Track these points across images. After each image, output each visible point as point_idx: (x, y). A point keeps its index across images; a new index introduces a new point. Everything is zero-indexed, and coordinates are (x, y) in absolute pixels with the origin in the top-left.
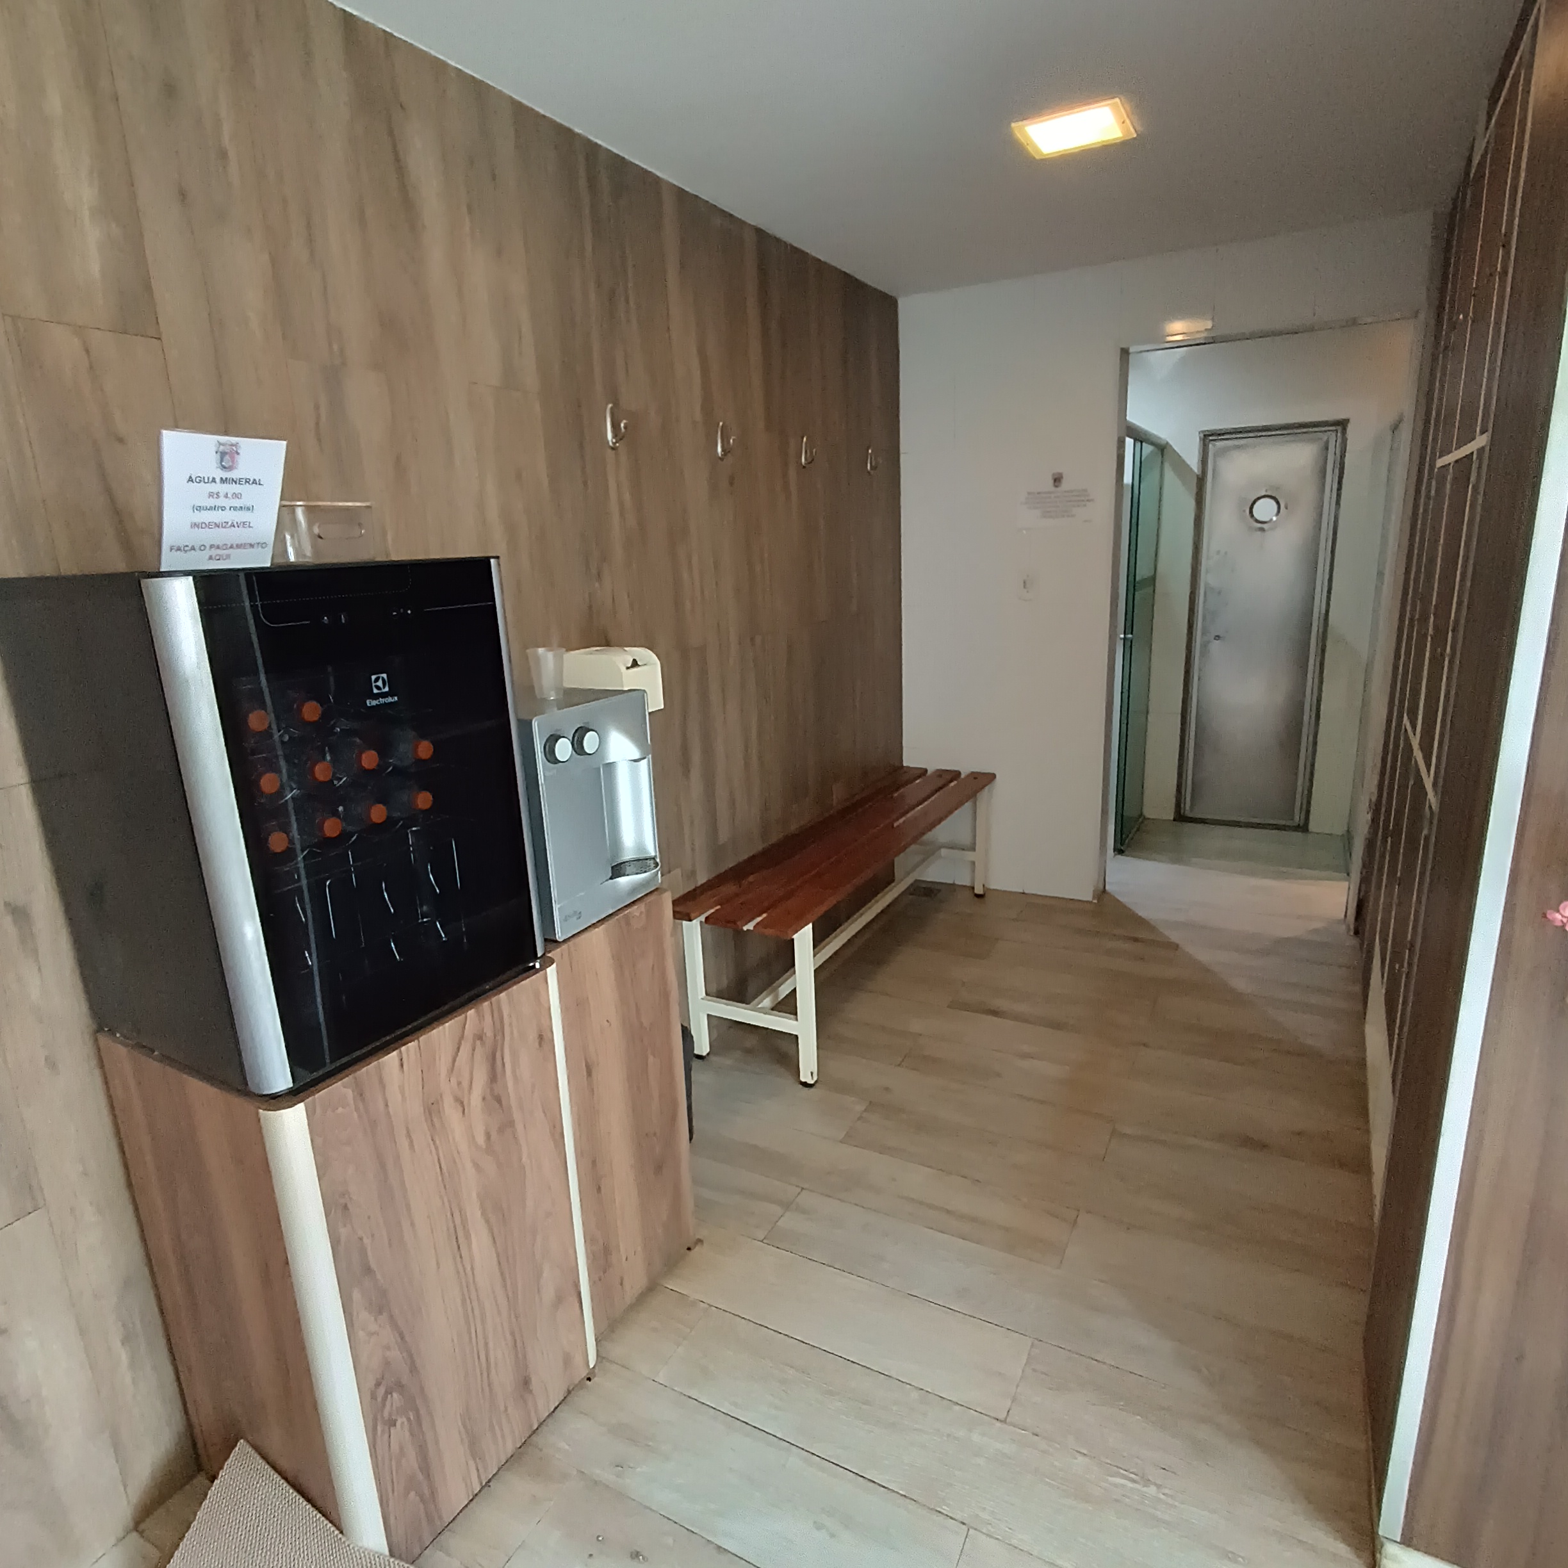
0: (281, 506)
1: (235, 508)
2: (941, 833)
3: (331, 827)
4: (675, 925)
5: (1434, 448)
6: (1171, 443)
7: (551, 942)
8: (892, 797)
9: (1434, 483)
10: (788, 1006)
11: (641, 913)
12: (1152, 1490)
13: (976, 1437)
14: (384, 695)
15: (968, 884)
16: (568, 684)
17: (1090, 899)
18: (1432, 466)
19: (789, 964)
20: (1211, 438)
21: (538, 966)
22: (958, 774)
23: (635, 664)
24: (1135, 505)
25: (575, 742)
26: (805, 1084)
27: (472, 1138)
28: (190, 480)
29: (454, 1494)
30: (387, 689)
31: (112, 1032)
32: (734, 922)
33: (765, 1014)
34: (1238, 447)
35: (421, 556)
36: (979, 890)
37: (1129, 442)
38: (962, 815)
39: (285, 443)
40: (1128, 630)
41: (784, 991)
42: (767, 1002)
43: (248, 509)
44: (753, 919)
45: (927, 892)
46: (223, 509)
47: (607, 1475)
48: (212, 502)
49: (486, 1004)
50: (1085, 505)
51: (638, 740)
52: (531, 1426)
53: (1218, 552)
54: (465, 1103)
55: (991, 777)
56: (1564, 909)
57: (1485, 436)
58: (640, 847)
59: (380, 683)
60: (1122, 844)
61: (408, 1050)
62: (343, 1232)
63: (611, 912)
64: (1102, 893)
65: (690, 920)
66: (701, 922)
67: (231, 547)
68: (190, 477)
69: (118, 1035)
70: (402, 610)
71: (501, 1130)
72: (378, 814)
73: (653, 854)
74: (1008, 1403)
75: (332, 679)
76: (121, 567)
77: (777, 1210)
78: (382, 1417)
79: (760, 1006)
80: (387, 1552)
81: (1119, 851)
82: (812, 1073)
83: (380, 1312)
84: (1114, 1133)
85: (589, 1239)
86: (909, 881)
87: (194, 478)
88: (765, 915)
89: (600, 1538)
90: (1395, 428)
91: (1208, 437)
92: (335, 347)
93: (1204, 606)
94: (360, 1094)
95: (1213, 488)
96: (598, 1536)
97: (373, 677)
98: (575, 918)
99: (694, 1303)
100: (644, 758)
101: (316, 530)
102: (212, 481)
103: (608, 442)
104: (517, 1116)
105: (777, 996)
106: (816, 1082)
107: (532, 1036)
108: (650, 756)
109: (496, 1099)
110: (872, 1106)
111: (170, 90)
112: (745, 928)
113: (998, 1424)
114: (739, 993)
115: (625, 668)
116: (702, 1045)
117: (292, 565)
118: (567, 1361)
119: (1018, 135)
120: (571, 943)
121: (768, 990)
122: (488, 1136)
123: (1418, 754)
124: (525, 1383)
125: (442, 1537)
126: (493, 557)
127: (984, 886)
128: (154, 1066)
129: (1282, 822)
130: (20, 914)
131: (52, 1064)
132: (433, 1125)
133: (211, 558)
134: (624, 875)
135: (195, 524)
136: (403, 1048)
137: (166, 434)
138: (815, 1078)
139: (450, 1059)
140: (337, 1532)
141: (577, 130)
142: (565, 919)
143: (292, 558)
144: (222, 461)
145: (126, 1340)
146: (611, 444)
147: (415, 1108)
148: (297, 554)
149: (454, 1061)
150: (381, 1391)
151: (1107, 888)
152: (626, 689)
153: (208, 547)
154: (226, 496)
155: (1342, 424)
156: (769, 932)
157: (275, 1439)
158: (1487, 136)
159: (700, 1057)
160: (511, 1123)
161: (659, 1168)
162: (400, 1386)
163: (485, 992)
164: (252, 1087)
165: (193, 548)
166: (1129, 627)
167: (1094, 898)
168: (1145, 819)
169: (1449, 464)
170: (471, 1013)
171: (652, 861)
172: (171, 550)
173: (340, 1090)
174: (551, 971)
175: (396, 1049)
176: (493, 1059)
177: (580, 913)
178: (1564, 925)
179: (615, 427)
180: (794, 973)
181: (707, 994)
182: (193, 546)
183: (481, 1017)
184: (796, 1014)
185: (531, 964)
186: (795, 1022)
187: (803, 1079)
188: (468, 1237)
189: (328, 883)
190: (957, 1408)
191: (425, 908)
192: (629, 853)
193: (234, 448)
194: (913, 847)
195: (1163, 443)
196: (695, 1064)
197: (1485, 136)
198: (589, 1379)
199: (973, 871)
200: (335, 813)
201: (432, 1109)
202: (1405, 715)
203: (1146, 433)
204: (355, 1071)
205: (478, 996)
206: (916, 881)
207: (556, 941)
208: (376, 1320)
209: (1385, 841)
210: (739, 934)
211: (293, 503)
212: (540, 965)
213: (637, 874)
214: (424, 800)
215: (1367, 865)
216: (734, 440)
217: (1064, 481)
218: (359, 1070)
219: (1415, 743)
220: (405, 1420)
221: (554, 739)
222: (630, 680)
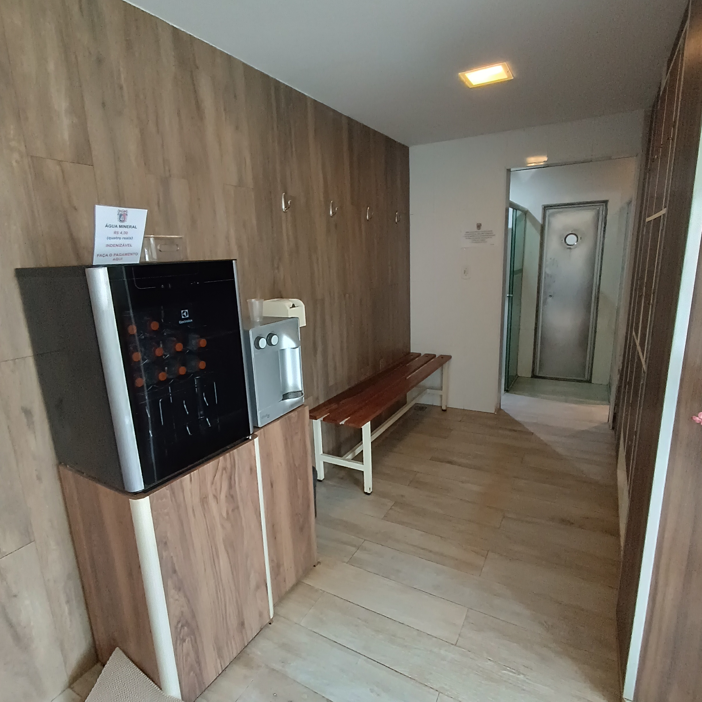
0: (144, 237)
1: (125, 238)
2: (428, 382)
3: (162, 376)
4: (310, 422)
5: (645, 214)
6: (529, 210)
7: (256, 427)
8: (406, 366)
9: (645, 228)
10: (359, 458)
11: (295, 415)
12: (521, 676)
13: (442, 652)
14: (187, 319)
15: (439, 405)
16: (265, 315)
17: (493, 412)
18: (644, 221)
19: (359, 439)
20: (547, 208)
21: (250, 438)
22: (435, 356)
23: (293, 306)
24: (514, 236)
25: (268, 340)
26: (366, 493)
27: (221, 515)
28: (107, 226)
29: (210, 674)
30: (188, 316)
31: (66, 465)
32: (336, 421)
33: (349, 461)
34: (559, 212)
35: (201, 259)
36: (444, 408)
37: (511, 210)
38: (436, 374)
39: (147, 210)
40: (511, 293)
41: (358, 451)
42: (350, 456)
43: (130, 238)
44: (344, 419)
45: (421, 408)
46: (120, 238)
47: (277, 666)
48: (115, 236)
49: (228, 454)
50: (491, 237)
51: (295, 339)
52: (244, 644)
53: (551, 259)
54: (218, 497)
55: (449, 357)
56: (701, 415)
57: (666, 209)
58: (295, 386)
59: (185, 314)
60: (508, 388)
61: (194, 474)
62: (165, 554)
63: (282, 415)
64: (499, 410)
65: (316, 419)
66: (321, 420)
67: (123, 255)
68: (107, 225)
69: (68, 466)
70: (195, 282)
71: (233, 510)
72: (182, 370)
73: (301, 389)
74: (457, 636)
75: (162, 312)
76: (74, 263)
77: (353, 549)
78: (180, 638)
79: (347, 458)
80: (180, 698)
81: (506, 391)
82: (370, 489)
83: (180, 590)
84: (504, 517)
85: (271, 561)
86: (413, 403)
87: (108, 225)
88: (349, 418)
89: (275, 695)
90: (629, 203)
91: (546, 208)
92: (167, 168)
93: (544, 282)
94: (173, 493)
95: (548, 230)
96: (275, 694)
97: (182, 311)
98: (267, 417)
99: (317, 591)
100: (297, 347)
101: (159, 247)
102: (116, 227)
103: (282, 209)
104: (240, 504)
105: (354, 453)
106: (371, 492)
107: (247, 469)
108: (300, 346)
109: (231, 497)
110: (396, 504)
111: (100, 61)
112: (340, 423)
113: (453, 646)
114: (337, 452)
115: (289, 308)
116: (321, 476)
117: (147, 263)
118: (261, 615)
119: (462, 78)
120: (265, 428)
121: (350, 451)
122: (228, 513)
123: (639, 348)
124: (242, 624)
125: (205, 693)
126: (234, 260)
127: (446, 406)
128: (83, 480)
129: (579, 379)
130: (27, 412)
131: (39, 478)
132: (204, 508)
133: (114, 260)
134: (288, 398)
135: (108, 245)
136: (192, 473)
137: (97, 207)
138: (371, 490)
139: (212, 478)
140: (159, 689)
141: (271, 76)
142: (262, 418)
143: (147, 259)
144: (120, 218)
145: (68, 602)
146: (284, 210)
147: (196, 500)
148: (149, 258)
149: (214, 479)
150: (180, 625)
151: (501, 407)
152: (289, 317)
153: (113, 255)
154: (121, 233)
155: (606, 202)
156: (351, 425)
157: (132, 648)
158: (667, 78)
159: (320, 481)
160: (238, 508)
161: (302, 529)
162: (187, 624)
163: (228, 449)
164: (126, 489)
165: (107, 255)
166: (511, 291)
167: (495, 412)
168: (518, 377)
169: (651, 221)
170: (221, 458)
171: (300, 393)
172: (98, 255)
173: (164, 491)
174: (256, 440)
175: (189, 473)
176: (230, 478)
177: (269, 415)
178: (700, 423)
179: (286, 203)
180: (362, 443)
181: (323, 453)
182: (107, 254)
183: (225, 460)
184: (363, 462)
185: (248, 437)
186: (362, 465)
187: (365, 491)
188: (218, 557)
189: (160, 400)
190: (434, 639)
191: (201, 412)
192: (290, 389)
193: (125, 212)
194: (415, 388)
195: (526, 210)
196: (318, 484)
197: (666, 78)
198: (270, 624)
199: (441, 400)
200: (164, 371)
201: (204, 500)
202: (633, 331)
203: (518, 206)
204: (170, 483)
205: (224, 451)
206: (416, 404)
207: (259, 428)
208: (178, 594)
209: (625, 387)
210: (338, 426)
211: (149, 236)
212: (252, 438)
213: (294, 398)
214: (202, 365)
215: (618, 398)
216: (337, 208)
217: (482, 227)
218: (172, 482)
219: (638, 342)
220: (190, 639)
221: (258, 339)
222: (292, 313)
